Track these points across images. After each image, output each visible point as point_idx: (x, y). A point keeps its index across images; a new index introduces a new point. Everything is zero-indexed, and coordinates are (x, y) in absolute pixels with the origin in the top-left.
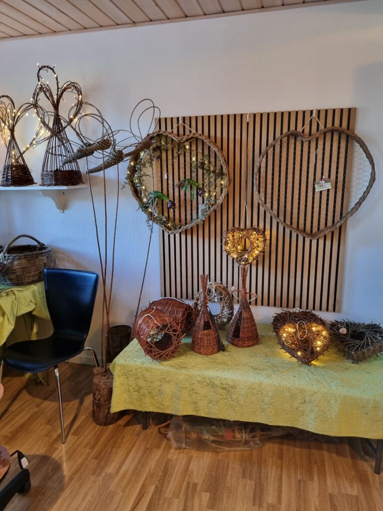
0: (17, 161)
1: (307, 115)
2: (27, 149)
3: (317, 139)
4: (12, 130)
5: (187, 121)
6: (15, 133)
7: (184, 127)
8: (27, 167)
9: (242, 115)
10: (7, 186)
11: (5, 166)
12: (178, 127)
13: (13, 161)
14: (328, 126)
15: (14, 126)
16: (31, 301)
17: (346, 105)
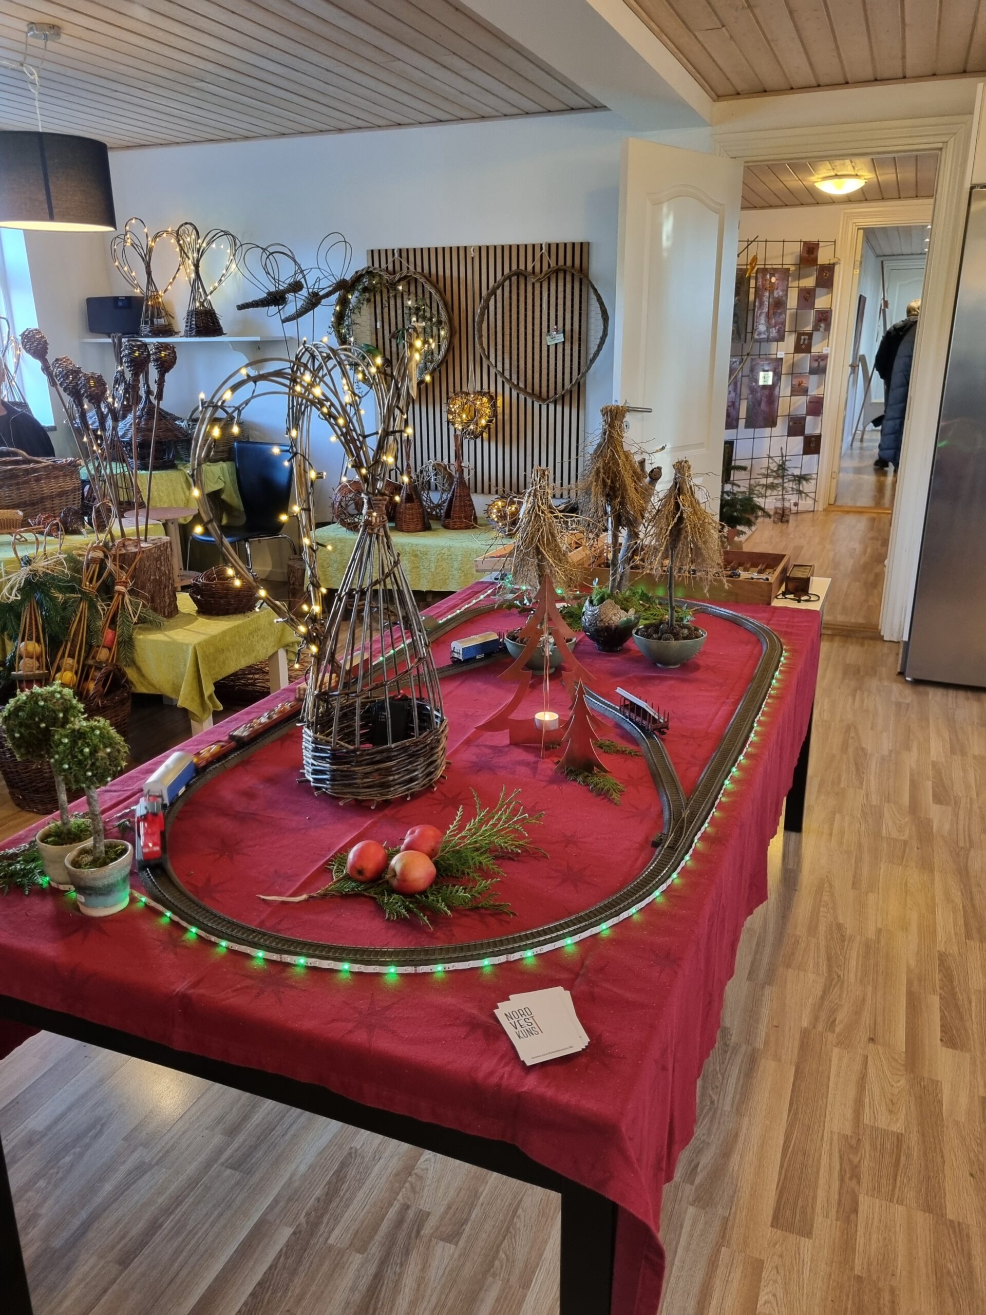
0: (202, 304)
1: (537, 249)
2: (215, 289)
3: (549, 279)
4: (197, 266)
5: (404, 255)
6: (200, 269)
7: (401, 262)
8: (214, 313)
9: (465, 247)
10: (191, 336)
11: (188, 312)
12: (394, 262)
13: (198, 304)
14: (559, 264)
15: (198, 261)
16: (219, 478)
17: (578, 238)
